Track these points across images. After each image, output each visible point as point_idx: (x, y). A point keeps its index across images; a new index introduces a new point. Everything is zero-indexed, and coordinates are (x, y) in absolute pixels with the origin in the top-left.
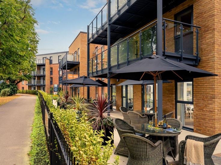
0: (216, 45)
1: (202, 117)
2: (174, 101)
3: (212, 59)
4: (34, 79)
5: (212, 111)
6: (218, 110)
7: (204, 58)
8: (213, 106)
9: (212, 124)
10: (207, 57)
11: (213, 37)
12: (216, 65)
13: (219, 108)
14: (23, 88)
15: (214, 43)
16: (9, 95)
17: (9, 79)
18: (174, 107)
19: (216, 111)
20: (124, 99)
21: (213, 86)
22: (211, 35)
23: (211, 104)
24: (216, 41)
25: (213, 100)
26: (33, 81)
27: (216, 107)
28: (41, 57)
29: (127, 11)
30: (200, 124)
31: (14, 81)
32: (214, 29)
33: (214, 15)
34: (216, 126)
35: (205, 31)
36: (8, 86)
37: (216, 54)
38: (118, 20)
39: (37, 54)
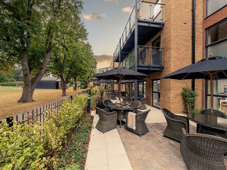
0: (171, 58)
1: (164, 101)
2: (152, 91)
3: (170, 66)
4: (96, 81)
5: (169, 98)
6: (173, 97)
7: (165, 66)
8: (170, 95)
9: (169, 105)
10: (167, 65)
11: (170, 53)
12: (171, 70)
13: (174, 96)
14: (91, 85)
15: (170, 57)
16: (84, 89)
17: (84, 81)
18: (152, 95)
19: (171, 97)
20: (131, 90)
21: (170, 83)
22: (169, 52)
23: (169, 93)
24: (171, 55)
25: (170, 91)
26: (95, 82)
27: (171, 95)
28: (99, 71)
29: (126, 44)
30: (163, 105)
31: (86, 82)
32: (171, 48)
33: (171, 40)
34: (171, 106)
35: (166, 50)
36: (84, 84)
37: (171, 63)
38: (123, 48)
39: (96, 69)
